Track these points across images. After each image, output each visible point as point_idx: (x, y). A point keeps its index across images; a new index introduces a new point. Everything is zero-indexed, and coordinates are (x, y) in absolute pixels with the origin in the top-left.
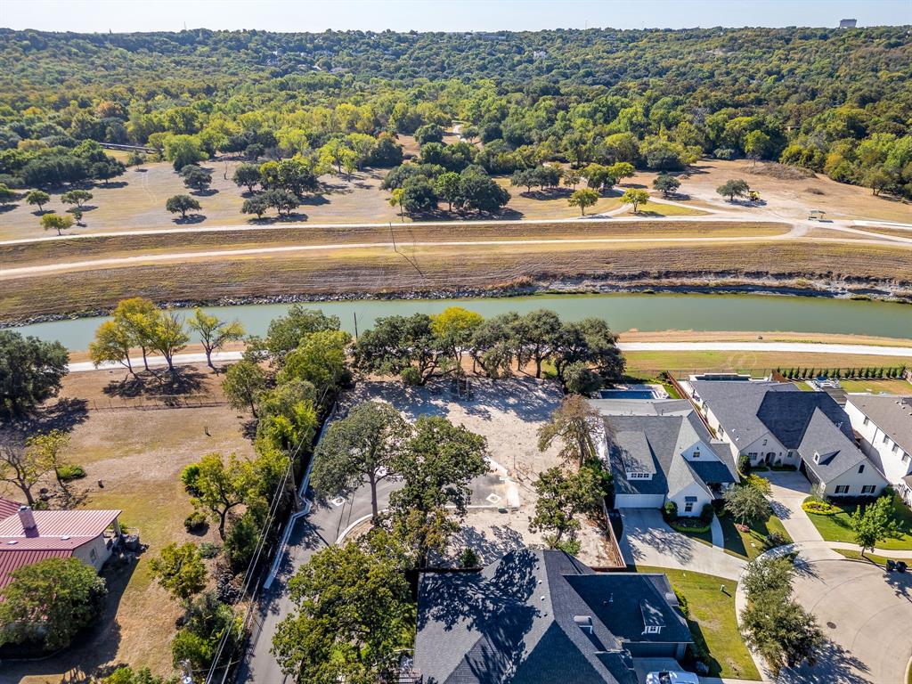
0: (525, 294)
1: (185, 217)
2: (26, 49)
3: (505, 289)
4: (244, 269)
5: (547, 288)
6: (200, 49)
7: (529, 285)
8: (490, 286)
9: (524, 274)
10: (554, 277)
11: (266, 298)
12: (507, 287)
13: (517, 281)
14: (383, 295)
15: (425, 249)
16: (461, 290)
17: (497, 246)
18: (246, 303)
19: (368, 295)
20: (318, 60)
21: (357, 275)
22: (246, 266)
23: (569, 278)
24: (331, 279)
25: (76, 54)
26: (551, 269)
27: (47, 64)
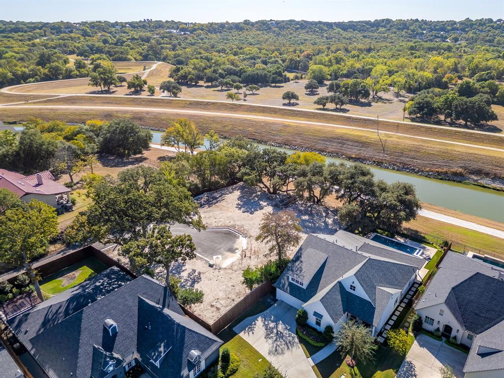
0: (454, 181)
1: (290, 103)
2: (297, 29)
3: (439, 173)
4: (288, 129)
5: (476, 181)
6: (381, 29)
7: (461, 175)
8: (428, 169)
9: (461, 167)
10: (487, 175)
11: (289, 146)
12: (442, 172)
13: (452, 170)
14: (352, 158)
15: (399, 138)
16: (406, 167)
17: (453, 145)
18: (279, 146)
19: (344, 156)
20: (451, 36)
21: (344, 144)
22: (290, 128)
23: (500, 178)
24: (328, 143)
25: (317, 32)
26: (487, 168)
27: (303, 35)
